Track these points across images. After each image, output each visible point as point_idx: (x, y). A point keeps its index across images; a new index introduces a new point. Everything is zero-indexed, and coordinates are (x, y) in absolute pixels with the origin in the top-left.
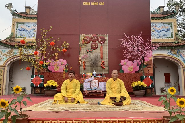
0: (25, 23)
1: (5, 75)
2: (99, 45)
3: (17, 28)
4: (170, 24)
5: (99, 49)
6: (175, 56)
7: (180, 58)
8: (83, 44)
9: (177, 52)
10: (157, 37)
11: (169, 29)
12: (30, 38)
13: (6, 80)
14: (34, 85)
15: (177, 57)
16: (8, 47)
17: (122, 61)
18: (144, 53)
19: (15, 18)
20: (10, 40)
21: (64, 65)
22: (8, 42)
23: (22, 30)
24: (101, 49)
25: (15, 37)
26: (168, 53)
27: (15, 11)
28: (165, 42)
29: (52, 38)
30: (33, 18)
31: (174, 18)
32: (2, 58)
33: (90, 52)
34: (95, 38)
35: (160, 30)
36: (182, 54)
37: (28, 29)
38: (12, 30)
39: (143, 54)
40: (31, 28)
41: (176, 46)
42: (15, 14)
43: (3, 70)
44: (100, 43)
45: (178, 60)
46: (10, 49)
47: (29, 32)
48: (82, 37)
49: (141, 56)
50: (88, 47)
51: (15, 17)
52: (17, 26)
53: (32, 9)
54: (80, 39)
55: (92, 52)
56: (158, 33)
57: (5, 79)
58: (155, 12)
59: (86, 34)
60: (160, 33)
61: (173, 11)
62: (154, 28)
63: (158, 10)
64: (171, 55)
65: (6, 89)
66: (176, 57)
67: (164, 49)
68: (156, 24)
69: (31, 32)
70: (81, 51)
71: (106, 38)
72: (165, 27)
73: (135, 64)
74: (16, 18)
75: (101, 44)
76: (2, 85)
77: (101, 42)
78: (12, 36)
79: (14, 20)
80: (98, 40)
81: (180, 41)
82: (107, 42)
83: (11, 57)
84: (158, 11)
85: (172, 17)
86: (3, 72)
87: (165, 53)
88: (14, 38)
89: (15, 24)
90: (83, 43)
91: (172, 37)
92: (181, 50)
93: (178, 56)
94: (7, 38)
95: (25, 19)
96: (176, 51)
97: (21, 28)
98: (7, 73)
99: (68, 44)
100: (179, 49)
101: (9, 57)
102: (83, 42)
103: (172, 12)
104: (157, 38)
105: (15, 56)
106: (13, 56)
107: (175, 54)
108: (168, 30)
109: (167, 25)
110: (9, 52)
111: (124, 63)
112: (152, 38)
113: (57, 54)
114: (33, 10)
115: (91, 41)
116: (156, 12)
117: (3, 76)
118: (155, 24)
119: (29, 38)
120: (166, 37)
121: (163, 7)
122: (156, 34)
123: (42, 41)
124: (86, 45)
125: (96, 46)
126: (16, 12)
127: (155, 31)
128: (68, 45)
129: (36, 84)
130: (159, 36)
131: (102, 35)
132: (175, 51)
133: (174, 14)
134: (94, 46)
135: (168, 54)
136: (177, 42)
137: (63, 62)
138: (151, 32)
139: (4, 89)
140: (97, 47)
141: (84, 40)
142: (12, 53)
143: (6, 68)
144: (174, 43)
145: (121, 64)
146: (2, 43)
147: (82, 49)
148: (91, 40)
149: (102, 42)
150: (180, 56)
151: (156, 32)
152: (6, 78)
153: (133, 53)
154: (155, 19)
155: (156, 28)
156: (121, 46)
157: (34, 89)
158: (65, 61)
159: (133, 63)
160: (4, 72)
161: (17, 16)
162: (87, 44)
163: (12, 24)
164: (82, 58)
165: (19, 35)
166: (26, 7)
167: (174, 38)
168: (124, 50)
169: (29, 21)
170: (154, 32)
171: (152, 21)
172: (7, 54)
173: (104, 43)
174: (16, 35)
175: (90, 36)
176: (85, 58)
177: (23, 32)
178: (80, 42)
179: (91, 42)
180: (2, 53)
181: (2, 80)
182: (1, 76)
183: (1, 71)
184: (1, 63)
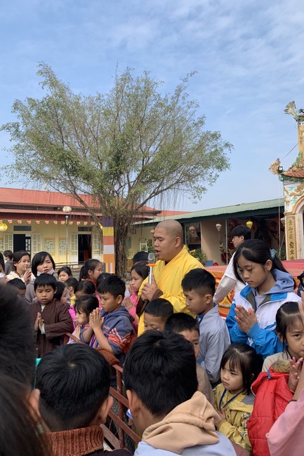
1: (296, 228)
13: (300, 235)
16: (297, 181)
19: (301, 125)
20: (298, 168)
22: (295, 171)
27: (301, 111)
32: (290, 200)
38: (299, 148)
42: (301, 118)
43: (292, 220)
46: (299, 184)
51: (302, 123)
57: (298, 234)
65: (301, 249)
78: (300, 159)
79: (301, 129)
94: (293, 166)
98: (299, 224)
101: (299, 197)
110: (299, 189)
117: (294, 230)
126: (302, 113)
139: (298, 249)
143: (297, 217)
146: (287, 176)
152: (300, 232)
160: (295, 222)
163: (299, 137)
172: (296, 193)
180: (288, 193)
181: (293, 236)
182: (290, 229)
183: (290, 222)
184: (288, 209)
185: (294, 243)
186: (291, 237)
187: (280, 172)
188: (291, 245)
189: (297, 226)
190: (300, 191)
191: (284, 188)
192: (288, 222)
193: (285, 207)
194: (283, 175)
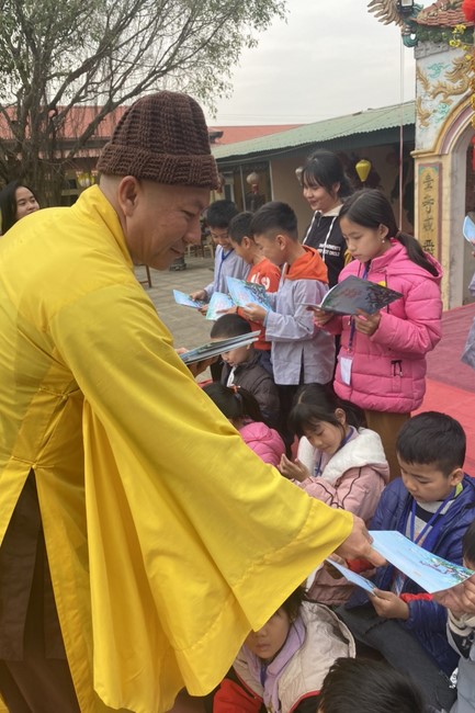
1: (443, 199)
13: (451, 220)
32: (430, 111)
43: (434, 175)
46: (460, 54)
57: (446, 216)
76: (436, 247)
83: (468, 97)
86: (435, 184)
98: (452, 186)
101: (456, 99)
110: (459, 69)
117: (436, 203)
142: (469, 71)
143: (447, 163)
146: (425, 27)
152: (451, 210)
160: (440, 182)
172: (450, 84)
180: (426, 86)
181: (435, 223)
182: (427, 202)
183: (429, 179)
184: (426, 139)
185: (435, 242)
186: (428, 226)
189: (446, 192)
190: (461, 77)
191: (418, 69)
192: (424, 179)
193: (418, 131)
194: (414, 26)
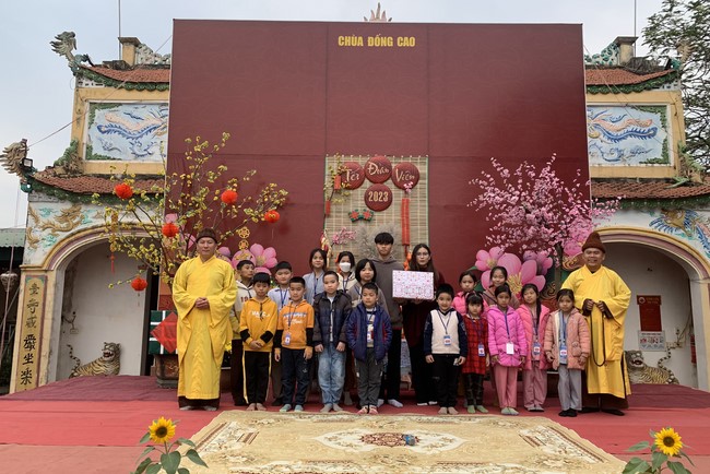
0: (120, 104)
1: (47, 303)
2: (398, 195)
3: (91, 123)
4: (658, 109)
5: (394, 209)
6: (677, 235)
7: (695, 244)
8: (337, 192)
9: (683, 220)
10: (610, 157)
11: (655, 129)
12: (139, 161)
13: (53, 319)
14: (162, 347)
15: (685, 240)
16: (62, 199)
17: (482, 254)
18: (562, 233)
19: (84, 85)
20: (67, 171)
21: (265, 266)
22: (59, 176)
23: (108, 132)
24: (403, 209)
25: (84, 158)
26: (652, 224)
27: (86, 58)
28: (641, 180)
29: (226, 168)
30: (153, 86)
31: (672, 88)
32: (40, 239)
33: (361, 219)
34: (379, 168)
35: (622, 132)
36: (702, 226)
37: (131, 125)
38: (73, 132)
39: (560, 236)
40: (143, 124)
41: (680, 199)
42: (84, 71)
43: (40, 284)
44: (399, 186)
45: (690, 251)
46: (67, 206)
47: (134, 138)
48: (332, 165)
49: (553, 243)
50: (357, 201)
51: (85, 82)
52: (92, 116)
53: (144, 48)
54: (327, 172)
55: (369, 221)
56: (615, 145)
57: (49, 315)
58: (600, 60)
59: (347, 155)
60: (622, 145)
61: (670, 62)
62: (597, 126)
63: (614, 53)
64: (662, 232)
65: (51, 352)
66: (680, 238)
67: (638, 209)
68: (605, 109)
69: (141, 137)
70: (329, 216)
71: (423, 169)
72: (638, 123)
73: (531, 265)
74: (90, 86)
75: (404, 189)
76: (37, 341)
77: (403, 182)
78: (73, 153)
79: (82, 93)
80: (390, 175)
81: (697, 178)
82: (423, 183)
83: (73, 234)
84: (613, 56)
85: (666, 86)
86: (41, 292)
87: (640, 224)
88: (80, 159)
89: (86, 110)
90: (337, 187)
91: (665, 160)
92: (699, 213)
93: (690, 236)
94: (56, 164)
95: (123, 91)
96: (681, 217)
97: (107, 123)
98: (55, 294)
99: (284, 192)
100: (693, 207)
101: (63, 235)
102: (338, 182)
103: (663, 63)
104: (609, 164)
105: (85, 230)
106: (79, 232)
107: (679, 227)
108: (651, 134)
109: (647, 114)
110: (66, 216)
111: (489, 261)
112: (592, 161)
113: (244, 232)
114: (148, 51)
115: (366, 181)
116: (606, 60)
117: (40, 306)
118: (601, 110)
119: (135, 159)
120: (642, 157)
121: (632, 41)
122: (607, 146)
123: (186, 179)
124: (347, 192)
125: (386, 200)
126: (87, 64)
127: (601, 136)
128: (282, 196)
129: (168, 344)
130: (615, 156)
131: (406, 156)
132: (679, 215)
133: (671, 74)
134: (376, 197)
135: (650, 229)
136: (683, 180)
137: (264, 258)
138: (589, 139)
139: (43, 354)
140: (389, 203)
141: (342, 174)
142: (74, 218)
143: (52, 277)
144: (674, 182)
145: (478, 265)
146: (40, 183)
147: (333, 208)
148: (365, 175)
149: (407, 182)
150: (696, 236)
151: (605, 139)
152: (54, 312)
153: (522, 231)
154: (603, 93)
155: (608, 125)
156: (479, 202)
157: (162, 363)
158: (271, 251)
159: (523, 261)
160: (45, 289)
161: (91, 79)
162: (351, 192)
163: (75, 109)
164: (335, 243)
165: (98, 150)
166: (123, 41)
167: (672, 165)
168: (491, 218)
169: (135, 95)
170: (598, 141)
171: (589, 99)
172: (58, 224)
173: (413, 186)
174: (89, 148)
175: (361, 161)
176: (346, 241)
177: (114, 139)
178: (328, 183)
179: (367, 184)
180: (37, 220)
181: (38, 322)
182: (33, 304)
183: (35, 287)
184: (34, 257)
185: (37, 337)
186: (31, 323)
187: (25, 170)
188: (29, 342)
189: (50, 297)
190: (67, 221)
191: (30, 208)
192: (30, 285)
193: (26, 251)
194: (31, 180)
